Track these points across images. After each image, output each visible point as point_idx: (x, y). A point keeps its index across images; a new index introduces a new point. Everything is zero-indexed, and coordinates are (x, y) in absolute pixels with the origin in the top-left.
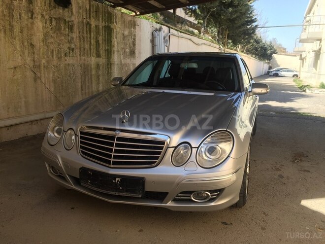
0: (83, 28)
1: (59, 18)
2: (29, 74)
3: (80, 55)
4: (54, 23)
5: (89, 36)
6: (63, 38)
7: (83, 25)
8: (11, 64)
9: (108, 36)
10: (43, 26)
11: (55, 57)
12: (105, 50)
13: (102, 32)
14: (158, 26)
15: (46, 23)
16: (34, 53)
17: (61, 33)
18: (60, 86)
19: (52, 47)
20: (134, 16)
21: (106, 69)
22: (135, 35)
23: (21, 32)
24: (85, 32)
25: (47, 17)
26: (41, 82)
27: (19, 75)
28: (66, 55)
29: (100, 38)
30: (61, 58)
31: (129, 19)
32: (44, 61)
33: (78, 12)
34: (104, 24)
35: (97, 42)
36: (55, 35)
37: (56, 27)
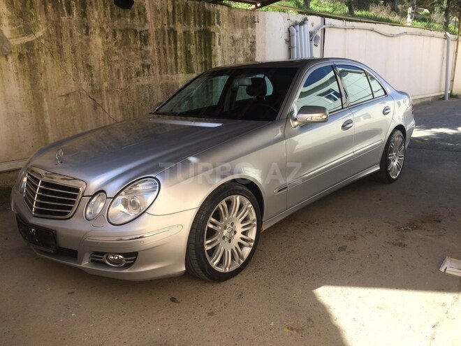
0: (164, 37)
1: (127, 29)
2: (87, 101)
3: (160, 73)
4: (119, 36)
5: (173, 46)
6: (133, 53)
7: (165, 34)
8: (62, 91)
9: (205, 43)
10: (103, 42)
11: (122, 78)
12: (201, 63)
13: (194, 39)
14: (300, 18)
15: (107, 38)
16: (92, 76)
17: (130, 48)
18: (132, 113)
19: (117, 66)
20: (253, 10)
22: (254, 37)
23: (74, 52)
24: (167, 42)
25: (108, 30)
26: (104, 110)
27: (72, 103)
28: (138, 74)
29: (192, 48)
30: (131, 78)
31: (244, 14)
32: (106, 84)
33: (156, 18)
34: (198, 28)
35: (188, 54)
36: (121, 51)
37: (121, 41)
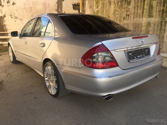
3: (133, 18)
6: (124, 10)
10: (114, 7)
23: (106, 12)
25: (116, 2)
28: (124, 19)
30: (121, 20)
36: (119, 10)
37: (120, 6)
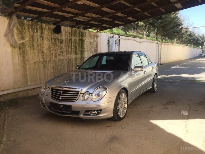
0: (68, 41)
1: (56, 38)
2: (41, 65)
3: (66, 54)
4: (53, 41)
5: (71, 45)
6: (58, 47)
7: (68, 40)
8: (33, 61)
9: (81, 44)
10: (48, 43)
11: (54, 56)
12: (80, 51)
13: (78, 42)
14: (112, 35)
15: (49, 41)
16: (43, 56)
17: (57, 45)
18: (56, 70)
19: (52, 52)
20: (97, 32)
21: (80, 60)
22: (97, 42)
23: (38, 47)
24: (69, 43)
25: (49, 39)
26: (47, 68)
27: (37, 66)
28: (59, 55)
29: (77, 45)
30: (57, 56)
31: (94, 34)
32: (48, 59)
33: (65, 34)
34: (79, 38)
35: (76, 48)
36: (54, 46)
37: (54, 43)
